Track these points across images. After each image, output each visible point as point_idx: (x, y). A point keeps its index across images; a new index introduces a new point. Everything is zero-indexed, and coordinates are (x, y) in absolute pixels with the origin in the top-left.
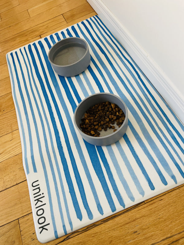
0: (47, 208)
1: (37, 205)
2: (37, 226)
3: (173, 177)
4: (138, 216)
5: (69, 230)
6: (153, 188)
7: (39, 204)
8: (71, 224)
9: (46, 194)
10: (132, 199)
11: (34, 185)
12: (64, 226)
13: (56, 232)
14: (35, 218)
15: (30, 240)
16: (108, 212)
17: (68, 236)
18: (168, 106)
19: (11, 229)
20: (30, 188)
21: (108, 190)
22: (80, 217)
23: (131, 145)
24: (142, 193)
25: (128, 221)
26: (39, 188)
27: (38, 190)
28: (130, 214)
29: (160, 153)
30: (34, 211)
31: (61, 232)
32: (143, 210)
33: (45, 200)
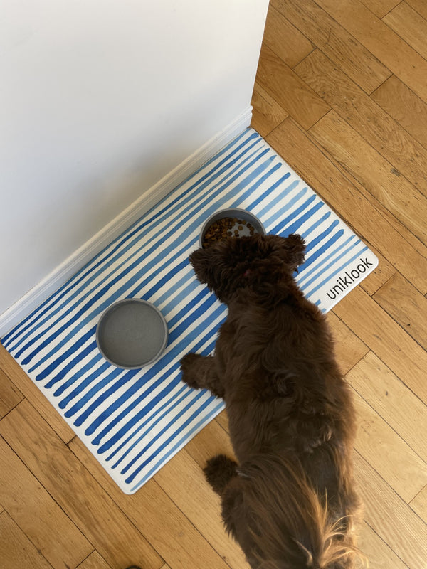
0: (349, 269)
1: (351, 281)
2: (369, 271)
3: (272, 159)
4: (317, 182)
5: (356, 239)
6: (288, 175)
7: (349, 280)
8: (351, 238)
9: (337, 277)
10: (305, 190)
11: (333, 296)
12: (356, 244)
13: (364, 250)
14: (363, 276)
15: (382, 274)
16: (325, 209)
17: (362, 238)
18: (188, 179)
19: (384, 300)
20: (339, 298)
21: (306, 214)
22: (341, 233)
23: (251, 206)
24: (296, 183)
25: (324, 189)
26: (334, 288)
27: (337, 288)
28: (318, 190)
29: (251, 174)
30: (358, 281)
31: (362, 245)
32: (311, 179)
33: (342, 274)
